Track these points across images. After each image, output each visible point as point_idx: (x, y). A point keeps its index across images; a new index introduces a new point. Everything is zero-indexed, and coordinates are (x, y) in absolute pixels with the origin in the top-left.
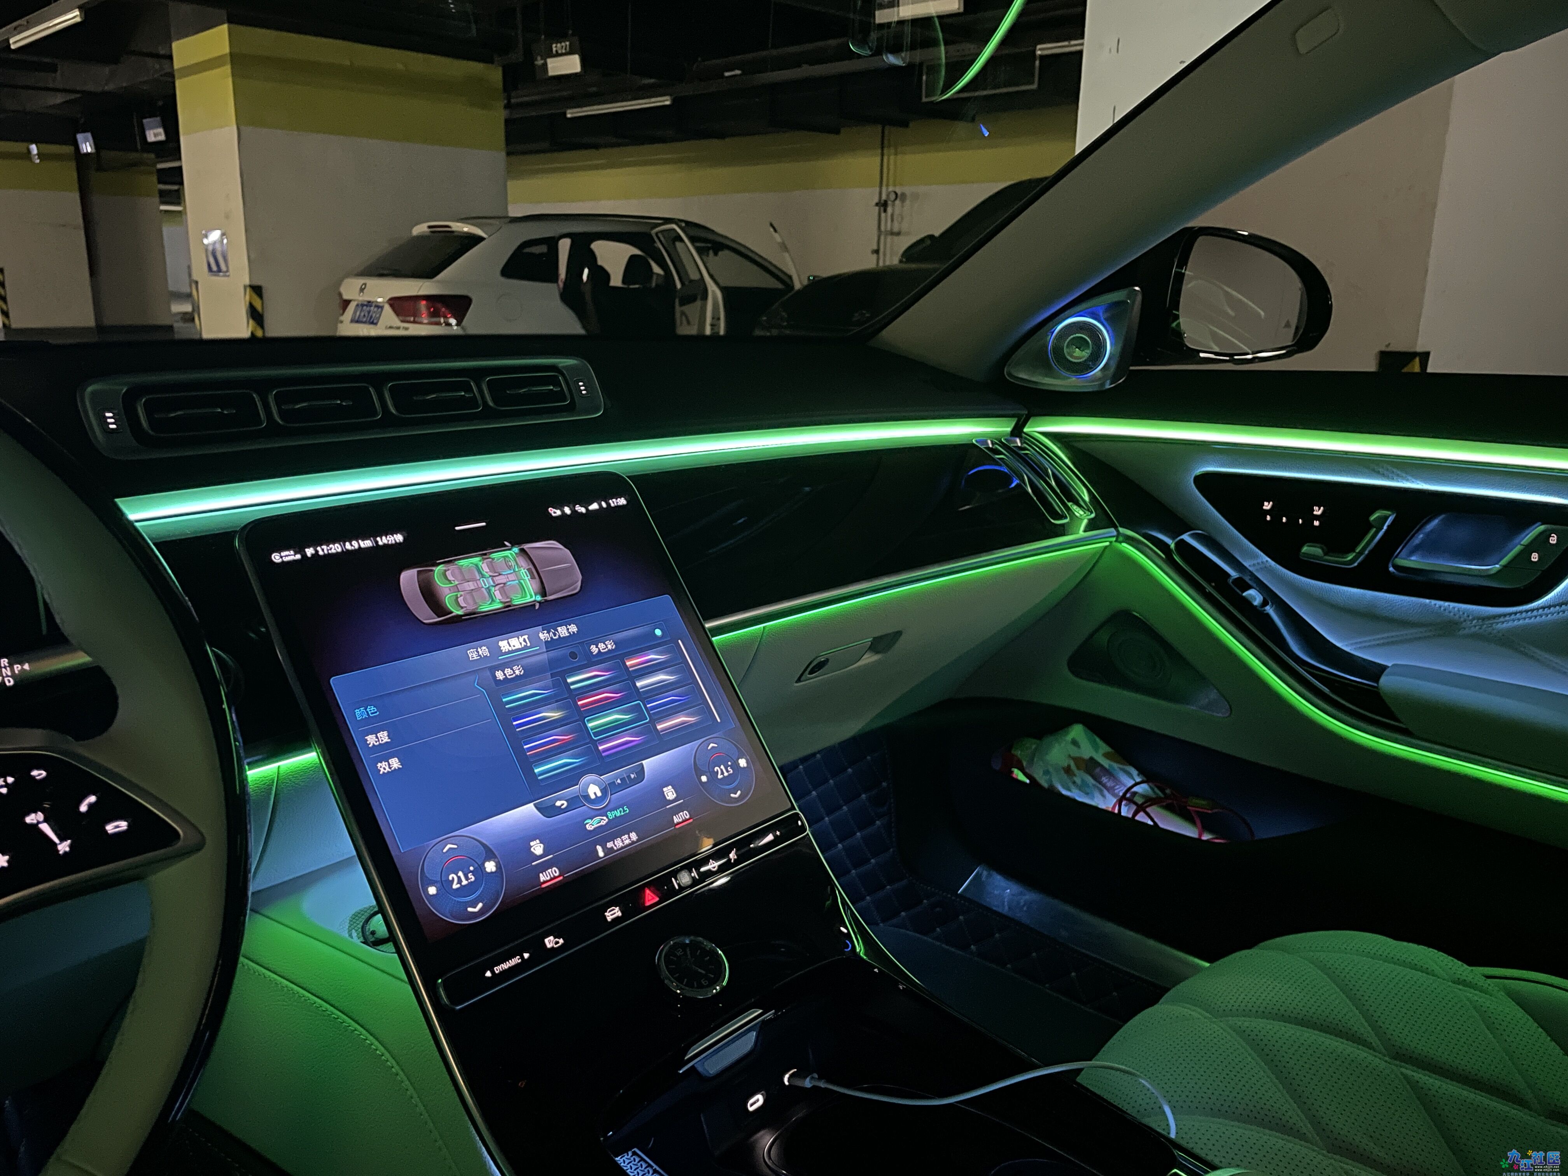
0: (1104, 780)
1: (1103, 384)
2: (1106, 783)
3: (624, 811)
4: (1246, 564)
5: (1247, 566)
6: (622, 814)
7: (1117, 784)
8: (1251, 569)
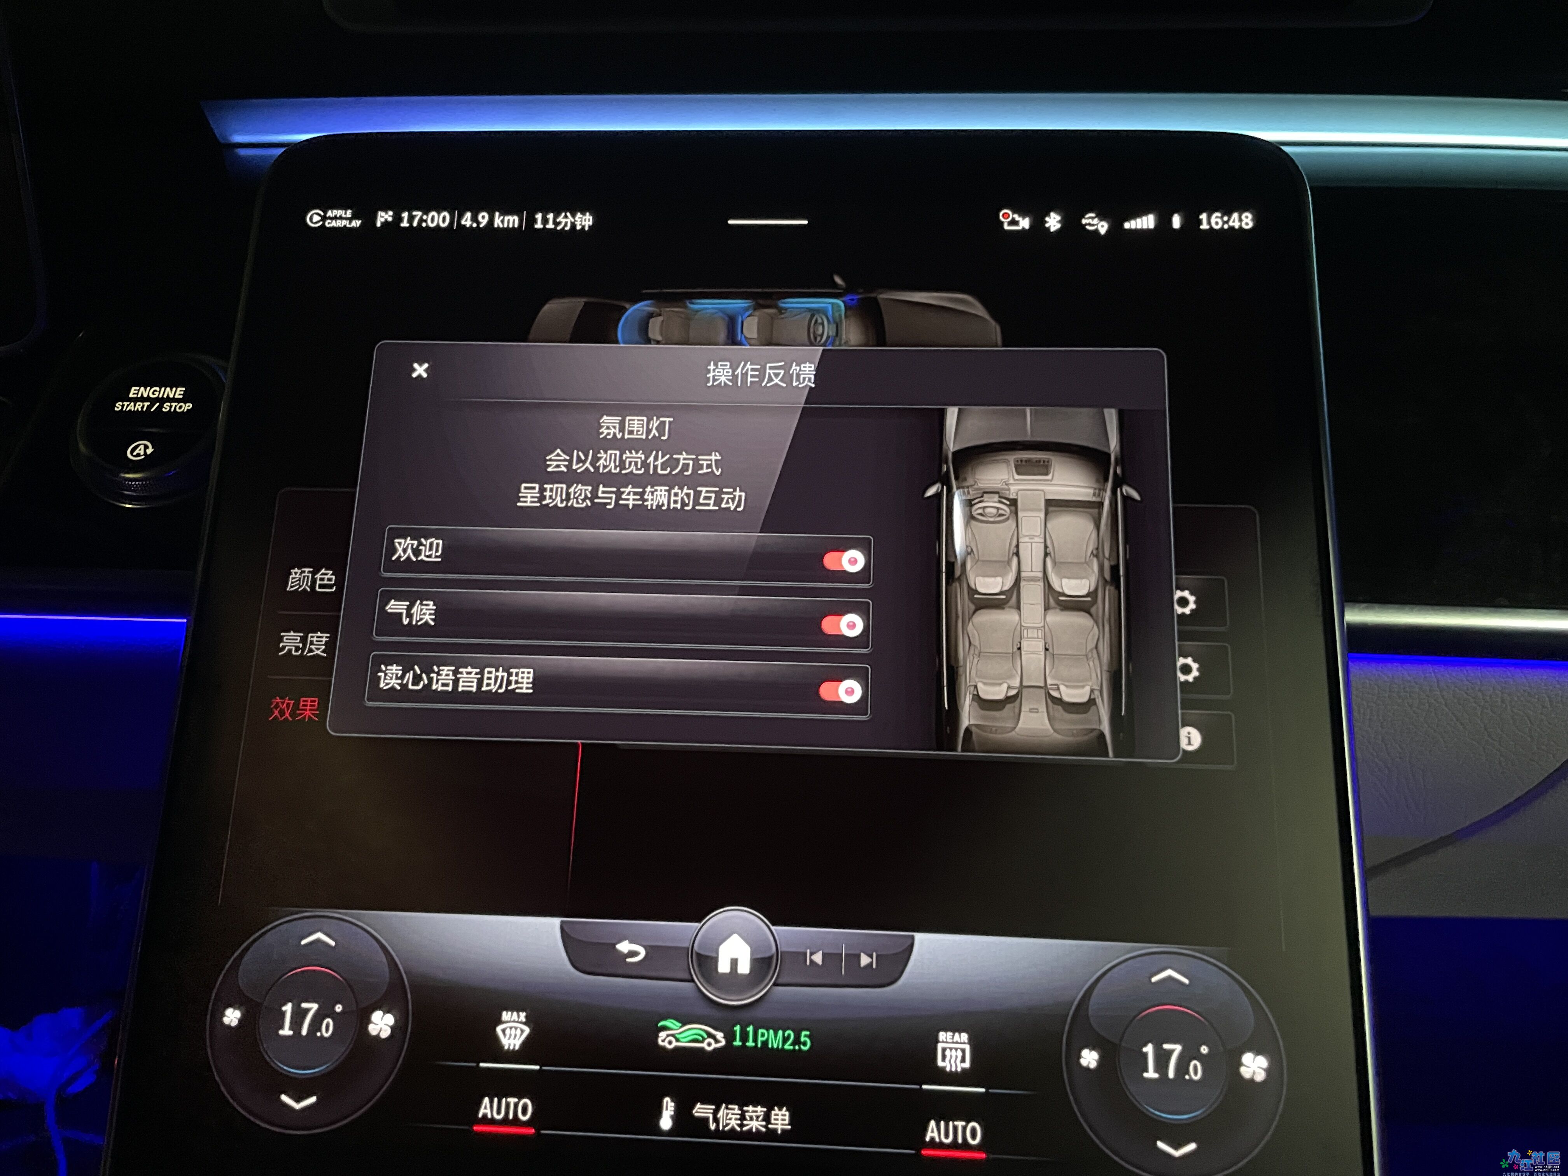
3: (797, 1041)
6: (788, 1047)
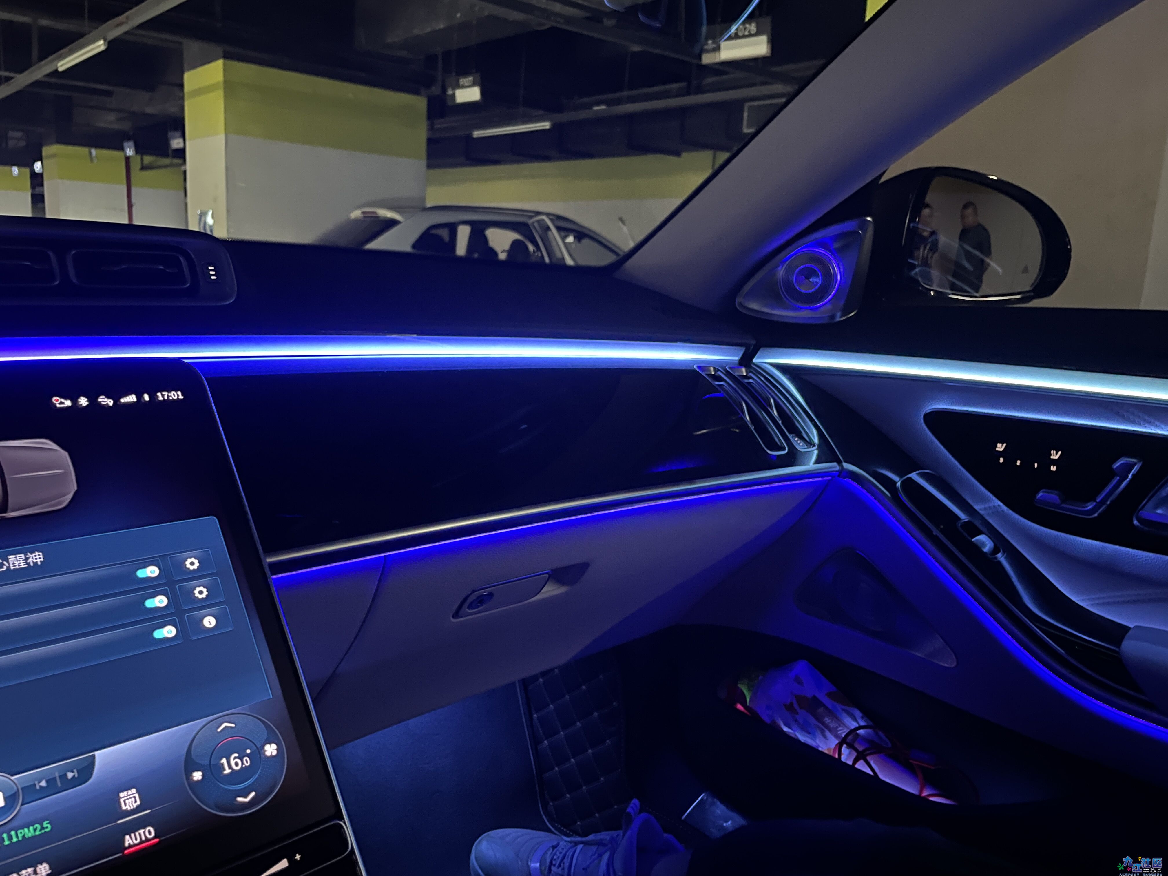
0: (827, 720)
1: (833, 317)
2: (829, 723)
3: (42, 828)
4: (977, 507)
5: (978, 510)
6: (37, 833)
7: (840, 726)
8: (982, 512)
